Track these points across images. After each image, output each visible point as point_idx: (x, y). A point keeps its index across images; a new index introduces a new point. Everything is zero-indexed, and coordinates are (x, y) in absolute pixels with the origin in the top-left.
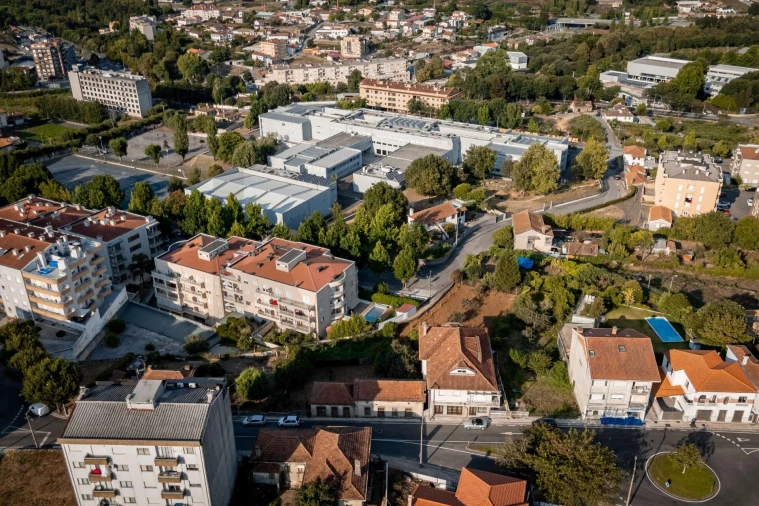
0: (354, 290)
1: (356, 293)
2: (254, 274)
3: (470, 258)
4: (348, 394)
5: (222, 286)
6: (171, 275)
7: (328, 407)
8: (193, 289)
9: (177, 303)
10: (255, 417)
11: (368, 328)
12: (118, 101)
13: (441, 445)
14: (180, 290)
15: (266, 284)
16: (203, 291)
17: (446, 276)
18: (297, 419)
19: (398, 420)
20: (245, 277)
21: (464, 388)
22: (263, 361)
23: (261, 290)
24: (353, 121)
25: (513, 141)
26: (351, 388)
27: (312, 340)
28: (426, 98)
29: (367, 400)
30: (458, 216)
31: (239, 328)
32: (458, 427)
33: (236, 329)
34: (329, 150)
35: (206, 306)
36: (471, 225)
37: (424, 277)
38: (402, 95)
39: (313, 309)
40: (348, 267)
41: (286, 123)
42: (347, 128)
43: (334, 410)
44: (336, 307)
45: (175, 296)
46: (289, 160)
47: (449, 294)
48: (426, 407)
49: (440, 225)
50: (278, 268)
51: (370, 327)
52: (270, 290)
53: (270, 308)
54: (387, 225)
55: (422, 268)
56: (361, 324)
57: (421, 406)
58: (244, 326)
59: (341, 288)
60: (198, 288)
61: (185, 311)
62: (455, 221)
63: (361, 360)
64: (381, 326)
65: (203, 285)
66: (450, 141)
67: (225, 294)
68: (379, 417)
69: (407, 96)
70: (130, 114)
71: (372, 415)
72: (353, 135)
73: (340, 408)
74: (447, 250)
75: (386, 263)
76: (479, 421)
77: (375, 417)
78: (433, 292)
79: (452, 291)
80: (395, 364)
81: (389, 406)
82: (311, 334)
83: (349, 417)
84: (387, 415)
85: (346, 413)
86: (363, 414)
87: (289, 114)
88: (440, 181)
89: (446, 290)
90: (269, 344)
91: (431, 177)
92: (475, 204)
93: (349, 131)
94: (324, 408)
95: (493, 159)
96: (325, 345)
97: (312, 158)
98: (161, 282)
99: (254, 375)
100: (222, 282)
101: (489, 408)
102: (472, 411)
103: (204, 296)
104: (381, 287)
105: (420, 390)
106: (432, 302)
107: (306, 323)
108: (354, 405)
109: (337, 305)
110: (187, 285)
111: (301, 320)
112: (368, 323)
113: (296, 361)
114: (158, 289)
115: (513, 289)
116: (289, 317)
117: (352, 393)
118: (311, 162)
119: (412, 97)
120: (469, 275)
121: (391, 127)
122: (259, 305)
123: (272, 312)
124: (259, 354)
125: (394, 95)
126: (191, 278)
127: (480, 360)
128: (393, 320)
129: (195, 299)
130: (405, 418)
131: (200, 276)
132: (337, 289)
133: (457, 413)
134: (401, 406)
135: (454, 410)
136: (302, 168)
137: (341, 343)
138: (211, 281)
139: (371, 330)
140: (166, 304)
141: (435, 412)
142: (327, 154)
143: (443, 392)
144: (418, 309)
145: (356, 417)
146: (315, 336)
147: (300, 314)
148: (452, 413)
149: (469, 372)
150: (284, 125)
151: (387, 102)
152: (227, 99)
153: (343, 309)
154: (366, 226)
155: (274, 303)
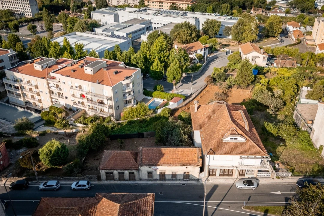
0: (140, 89)
1: (142, 91)
2: (69, 76)
3: (216, 70)
4: (132, 160)
5: (49, 87)
6: (16, 81)
7: (116, 172)
8: (31, 90)
9: (21, 99)
10: (50, 183)
11: (150, 112)
12: (20, 10)
13: (218, 206)
14: (22, 91)
15: (77, 82)
16: (37, 90)
17: (201, 81)
18: (88, 183)
19: (177, 182)
20: (64, 79)
21: (236, 154)
22: (71, 136)
23: (74, 88)
24: (141, 13)
25: (228, 19)
26: (136, 155)
27: (110, 121)
28: (179, 4)
29: (150, 166)
30: (204, 50)
31: (57, 113)
32: (231, 187)
33: (54, 114)
34: (128, 25)
35: (40, 101)
36: (211, 56)
37: (186, 83)
38: (166, 3)
39: (110, 99)
40: (136, 73)
41: (106, 15)
42: (138, 16)
43: (121, 174)
44: (127, 99)
45: (19, 95)
46: (105, 30)
47: (204, 91)
48: (202, 170)
49: (194, 55)
50: (86, 72)
51: (152, 111)
52: (80, 87)
53: (81, 101)
54: (161, 50)
55: (184, 78)
56: (145, 109)
57: (198, 169)
58: (61, 112)
59: (131, 85)
60: (34, 89)
61: (27, 105)
62: (202, 53)
63: (145, 133)
64: (159, 111)
65: (36, 87)
66: (194, 19)
67: (51, 92)
68: (160, 179)
69: (169, 3)
70: (27, 16)
71: (155, 178)
72: (141, 19)
73: (126, 172)
74: (199, 67)
75: (162, 73)
76: (249, 182)
77: (157, 180)
78: (194, 91)
79: (206, 89)
80: (172, 135)
81: (169, 170)
82: (110, 117)
83: (134, 180)
84: (167, 177)
85: (132, 177)
86: (146, 177)
87: (107, 11)
88: (191, 35)
89: (202, 89)
90: (79, 125)
91: (186, 32)
92: (212, 46)
93: (139, 18)
94: (112, 173)
95: (219, 26)
96: (119, 124)
97: (118, 29)
98: (10, 86)
99: (55, 146)
100: (48, 84)
101: (257, 170)
102: (242, 174)
103: (38, 94)
104: (158, 87)
105: (196, 156)
106: (193, 96)
107: (106, 110)
108: (138, 170)
109: (128, 98)
110: (27, 87)
111: (102, 108)
112: (150, 110)
113: (93, 134)
114: (9, 91)
115: (248, 85)
116: (94, 106)
117: (136, 159)
118: (117, 31)
119: (171, 4)
120: (217, 79)
121: (161, 15)
122: (73, 99)
123: (83, 103)
124: (68, 131)
125: (162, 3)
126: (29, 82)
127: (247, 129)
128: (167, 107)
129: (33, 97)
130: (183, 180)
131: (34, 80)
132: (128, 85)
133: (228, 175)
134: (180, 170)
135: (227, 173)
136: (113, 33)
137: (131, 123)
138: (42, 83)
139: (153, 113)
140: (15, 102)
141: (209, 175)
142: (126, 27)
143: (217, 157)
144: (184, 100)
145: (141, 180)
146: (112, 118)
147: (102, 103)
148: (224, 175)
149: (240, 139)
150: (104, 16)
151: (159, 7)
152: (77, 10)
153: (132, 100)
154: (148, 52)
155: (83, 96)
